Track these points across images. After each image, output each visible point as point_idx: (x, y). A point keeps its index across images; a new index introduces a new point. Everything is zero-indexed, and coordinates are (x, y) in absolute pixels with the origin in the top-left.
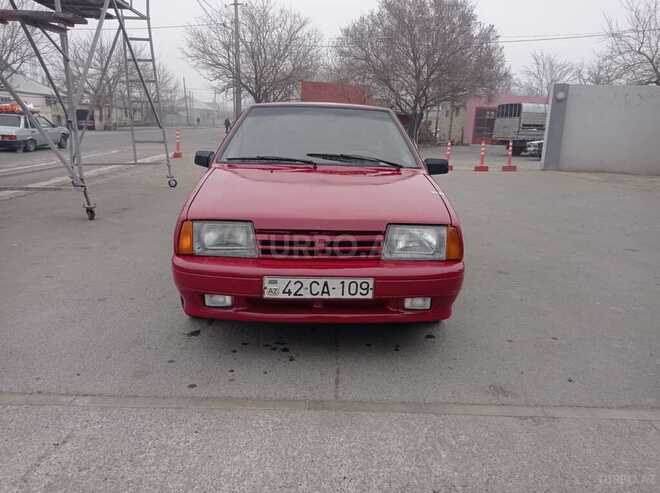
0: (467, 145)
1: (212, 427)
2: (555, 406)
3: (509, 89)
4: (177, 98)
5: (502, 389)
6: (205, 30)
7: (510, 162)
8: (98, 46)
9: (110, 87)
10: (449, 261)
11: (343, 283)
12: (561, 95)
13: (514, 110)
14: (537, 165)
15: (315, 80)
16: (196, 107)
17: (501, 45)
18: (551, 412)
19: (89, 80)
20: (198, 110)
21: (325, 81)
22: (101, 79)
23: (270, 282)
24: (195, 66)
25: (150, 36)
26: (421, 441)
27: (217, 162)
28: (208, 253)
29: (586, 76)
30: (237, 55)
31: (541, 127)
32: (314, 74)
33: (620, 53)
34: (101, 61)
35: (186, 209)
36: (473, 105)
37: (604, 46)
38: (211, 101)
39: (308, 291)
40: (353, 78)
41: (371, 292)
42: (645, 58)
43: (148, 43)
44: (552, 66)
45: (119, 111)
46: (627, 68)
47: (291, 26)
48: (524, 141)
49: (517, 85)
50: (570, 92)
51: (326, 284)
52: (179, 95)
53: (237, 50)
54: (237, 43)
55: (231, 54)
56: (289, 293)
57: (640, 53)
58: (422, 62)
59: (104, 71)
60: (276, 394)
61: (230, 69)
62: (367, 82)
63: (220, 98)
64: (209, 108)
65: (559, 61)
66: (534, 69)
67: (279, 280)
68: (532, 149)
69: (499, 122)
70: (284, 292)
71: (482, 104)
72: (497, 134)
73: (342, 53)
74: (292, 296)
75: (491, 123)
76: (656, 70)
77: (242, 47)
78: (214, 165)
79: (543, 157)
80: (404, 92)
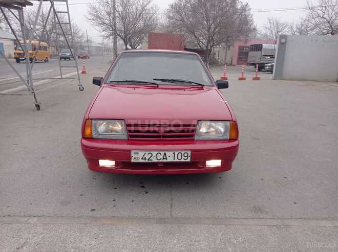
0: (234, 65)
1: (104, 235)
2: (288, 219)
3: (255, 36)
4: (83, 41)
5: (259, 209)
6: (97, 6)
7: (257, 75)
8: (41, 13)
9: (48, 36)
10: (231, 140)
11: (174, 153)
12: (283, 41)
13: (258, 47)
14: (271, 76)
15: (155, 32)
16: (93, 45)
17: (252, 13)
18: (286, 222)
19: (37, 32)
20: (95, 47)
21: (160, 32)
22: (43, 31)
23: (134, 154)
24: (92, 25)
25: (68, 10)
26: (217, 242)
27: (105, 84)
28: (100, 137)
29: (295, 29)
30: (114, 18)
31: (272, 56)
32: (155, 28)
33: (313, 18)
34: (43, 22)
35: (88, 113)
36: (237, 45)
37: (305, 14)
38: (101, 42)
39: (156, 158)
40: (175, 30)
41: (189, 158)
42: (325, 20)
43: (67, 14)
44: (277, 24)
45: (53, 47)
46: (316, 25)
47: (143, 3)
48: (264, 64)
49: (260, 34)
50: (288, 39)
51: (165, 154)
52: (85, 39)
53: (114, 16)
54: (114, 12)
55: (111, 18)
56: (145, 159)
57: (323, 18)
58: (211, 22)
59: (44, 27)
60: (138, 215)
61: (111, 26)
62: (183, 33)
63: (106, 41)
64: (100, 46)
65: (282, 21)
66: (269, 26)
67: (140, 152)
68: (267, 68)
69: (250, 54)
70: (142, 159)
71: (242, 44)
72: (250, 60)
73: (169, 17)
74: (147, 161)
75: (247, 54)
76: (331, 27)
77: (117, 15)
78: (103, 85)
79: (274, 72)
80: (202, 38)
